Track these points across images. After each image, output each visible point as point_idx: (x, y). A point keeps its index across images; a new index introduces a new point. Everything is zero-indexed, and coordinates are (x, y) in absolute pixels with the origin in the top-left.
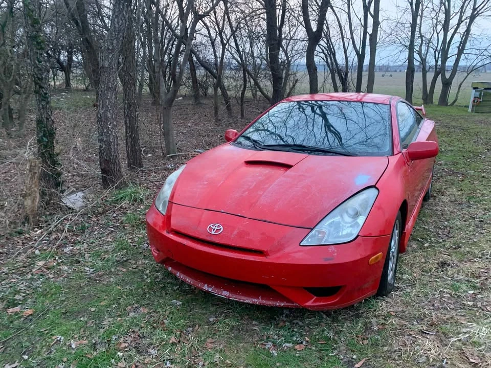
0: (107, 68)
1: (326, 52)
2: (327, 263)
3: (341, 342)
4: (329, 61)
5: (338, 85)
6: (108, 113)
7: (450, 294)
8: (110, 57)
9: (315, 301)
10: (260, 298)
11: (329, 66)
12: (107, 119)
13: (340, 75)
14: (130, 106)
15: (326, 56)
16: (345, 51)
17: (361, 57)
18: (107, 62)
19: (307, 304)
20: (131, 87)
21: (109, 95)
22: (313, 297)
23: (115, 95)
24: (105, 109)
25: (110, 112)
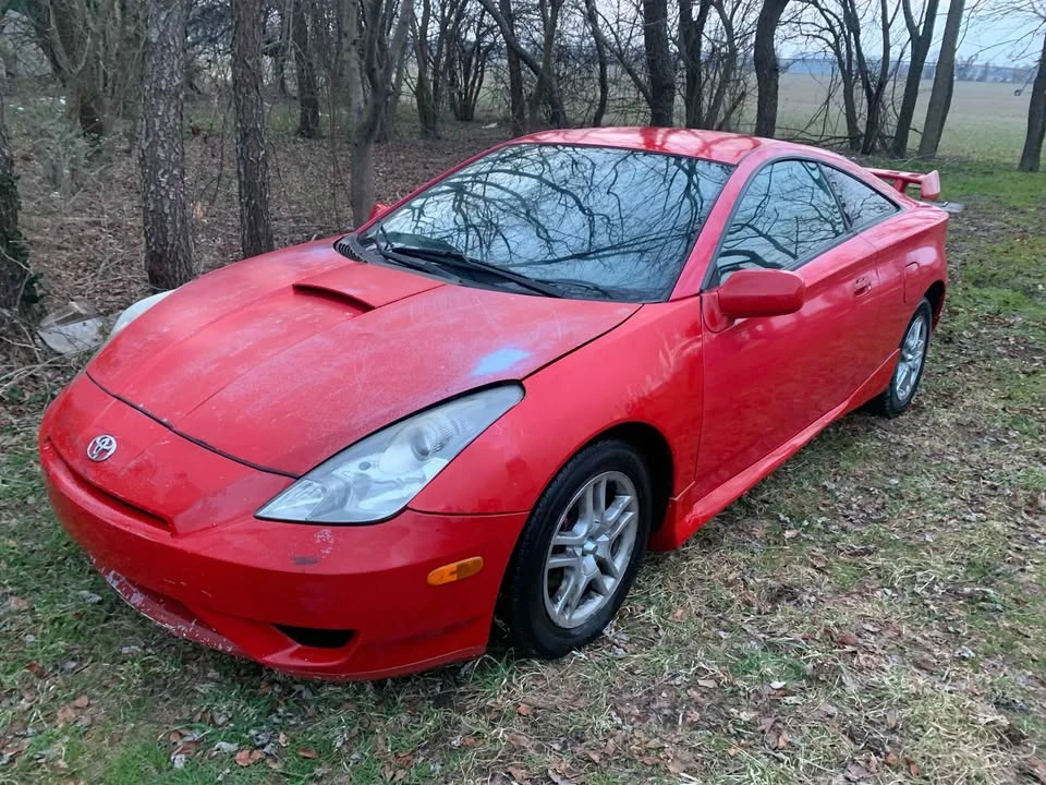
0: (156, 44)
1: (837, 29)
2: (299, 571)
3: (348, 763)
4: (843, 49)
5: (857, 110)
6: (160, 149)
7: (718, 681)
8: (163, 18)
9: (293, 655)
10: (193, 624)
11: (841, 65)
12: (157, 160)
13: (867, 86)
14: (247, 135)
15: (837, 38)
16: (886, 28)
17: (920, 43)
18: (155, 30)
19: (269, 659)
20: (248, 92)
21: (162, 107)
22: (290, 645)
23: (176, 107)
24: (151, 140)
25: (163, 147)
